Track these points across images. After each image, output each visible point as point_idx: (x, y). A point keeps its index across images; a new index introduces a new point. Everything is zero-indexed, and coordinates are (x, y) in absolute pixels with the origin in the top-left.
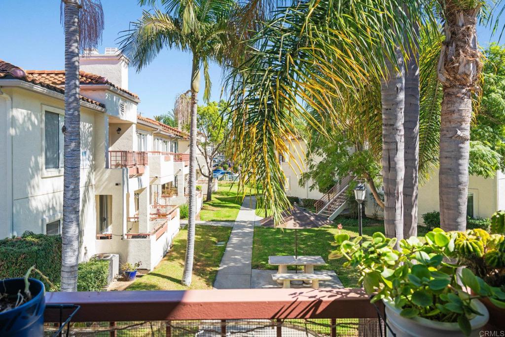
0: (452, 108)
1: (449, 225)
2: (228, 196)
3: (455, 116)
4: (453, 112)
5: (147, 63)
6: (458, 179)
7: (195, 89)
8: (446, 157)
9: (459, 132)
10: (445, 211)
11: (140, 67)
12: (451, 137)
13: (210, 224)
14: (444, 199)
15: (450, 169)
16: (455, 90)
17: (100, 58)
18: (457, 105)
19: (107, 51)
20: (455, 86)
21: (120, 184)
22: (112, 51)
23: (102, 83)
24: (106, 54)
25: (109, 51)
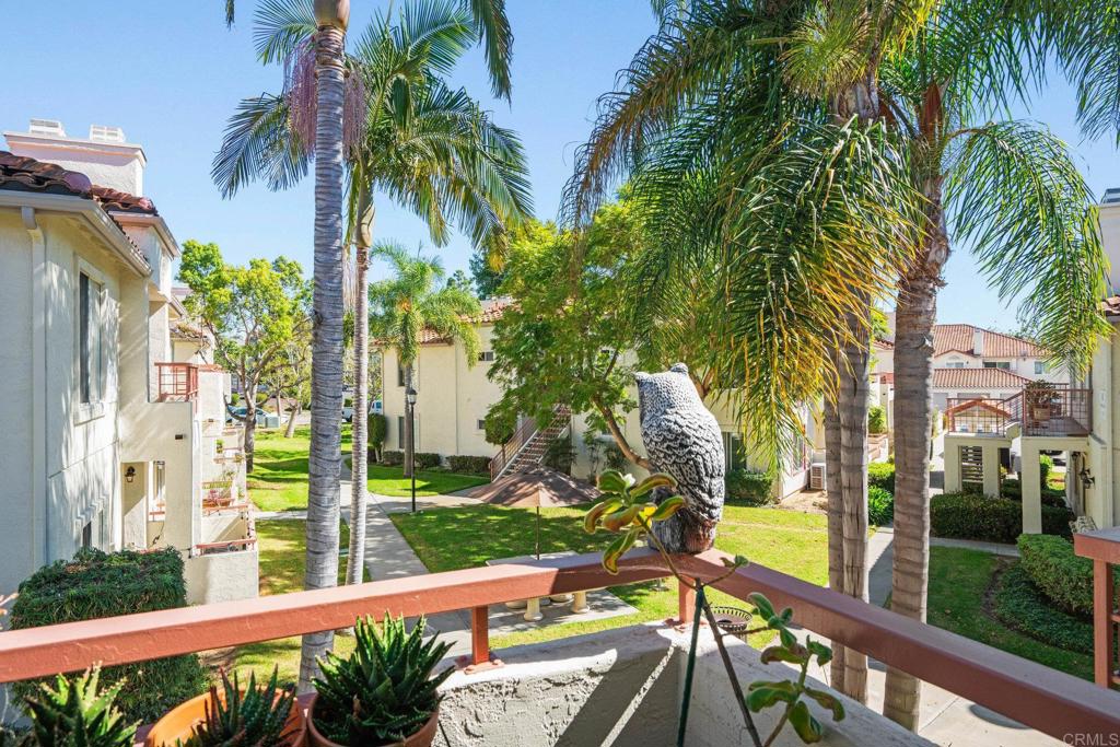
0: (918, 308)
1: (913, 468)
2: (279, 458)
3: (922, 319)
4: (920, 313)
5: (250, 177)
6: (925, 404)
7: (366, 240)
8: (910, 376)
9: (927, 342)
10: (908, 449)
11: (232, 184)
12: (917, 348)
13: (289, 515)
14: (906, 433)
15: (916, 392)
16: (920, 284)
17: (78, 148)
18: (924, 304)
19: (94, 133)
20: (921, 278)
21: (185, 436)
22: (109, 134)
23: (141, 210)
24: (92, 138)
25: (102, 134)
